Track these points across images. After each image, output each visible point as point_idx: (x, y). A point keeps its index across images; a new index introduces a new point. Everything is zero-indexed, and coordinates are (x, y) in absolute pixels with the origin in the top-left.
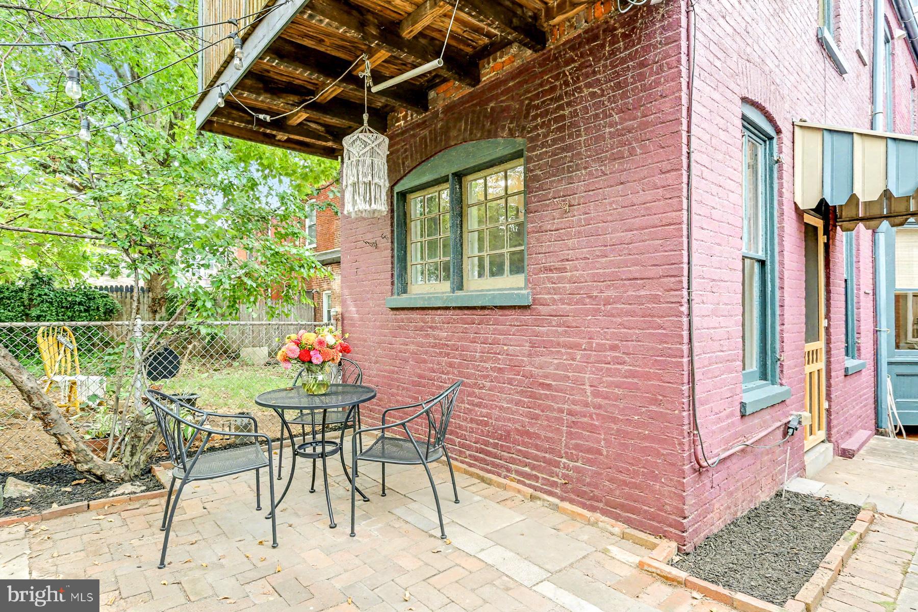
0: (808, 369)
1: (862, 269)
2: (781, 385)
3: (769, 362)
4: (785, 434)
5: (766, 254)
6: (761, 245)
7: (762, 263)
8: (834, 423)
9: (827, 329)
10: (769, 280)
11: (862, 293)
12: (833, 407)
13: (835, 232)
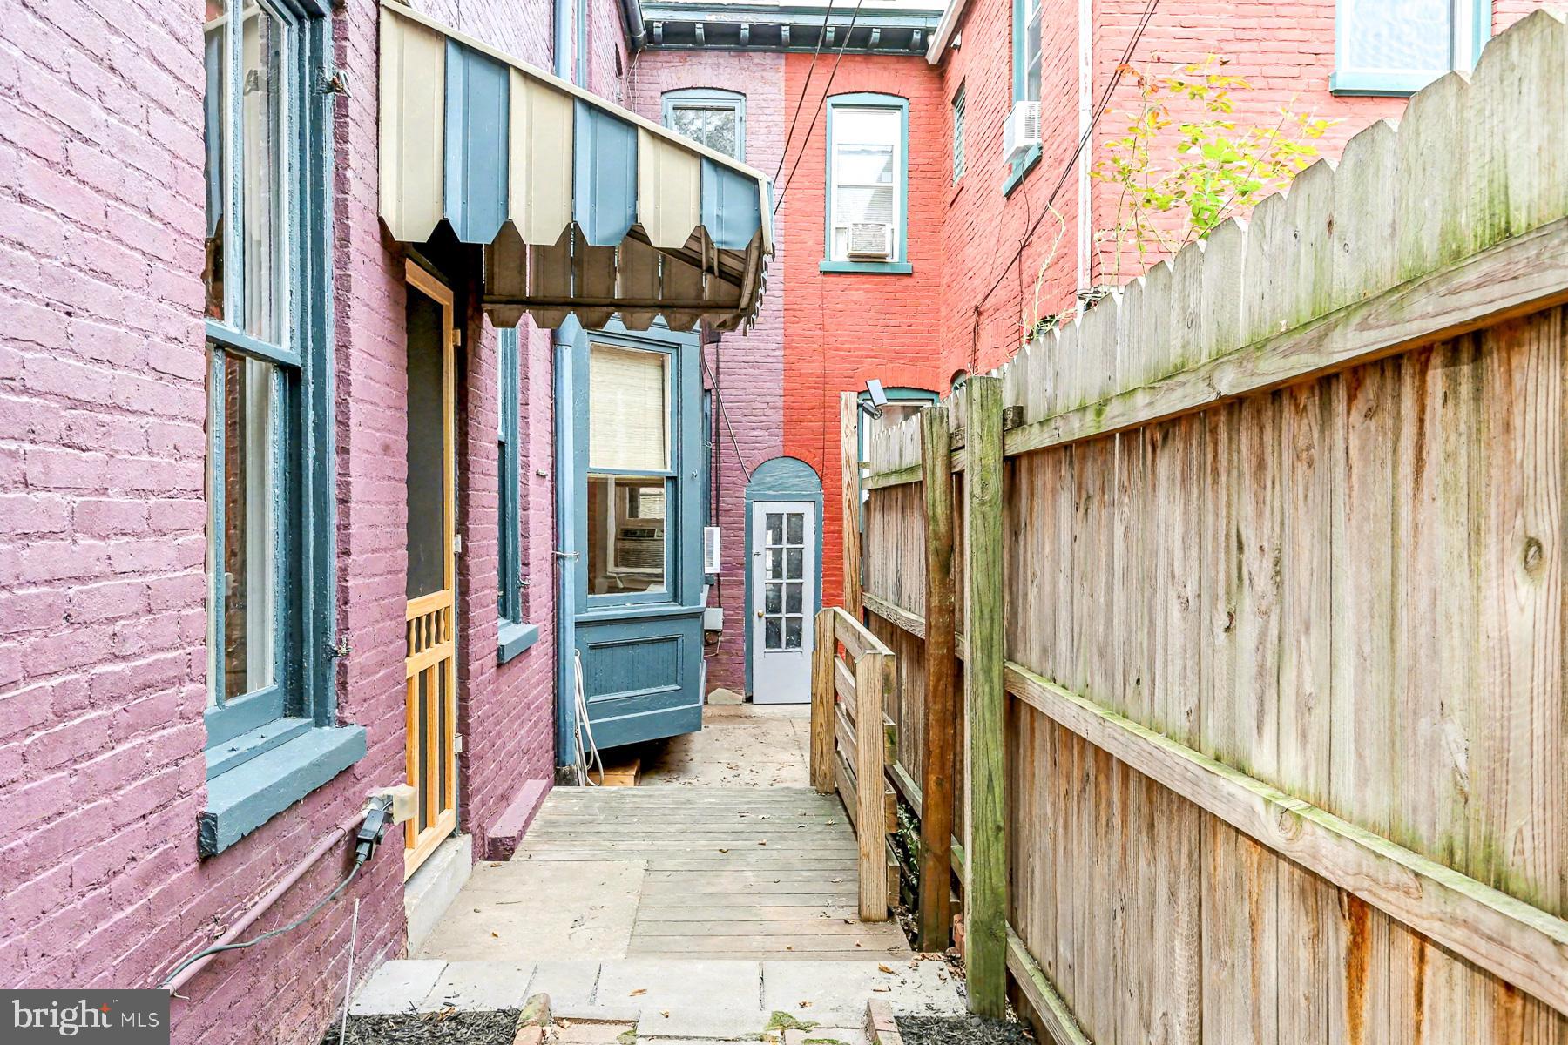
0: (415, 664)
1: (531, 420)
2: (342, 723)
3: (309, 663)
4: (350, 860)
5: (304, 348)
6: (288, 321)
7: (292, 375)
8: (475, 783)
9: (462, 558)
10: (310, 426)
11: (532, 475)
12: (471, 746)
13: (480, 327)
